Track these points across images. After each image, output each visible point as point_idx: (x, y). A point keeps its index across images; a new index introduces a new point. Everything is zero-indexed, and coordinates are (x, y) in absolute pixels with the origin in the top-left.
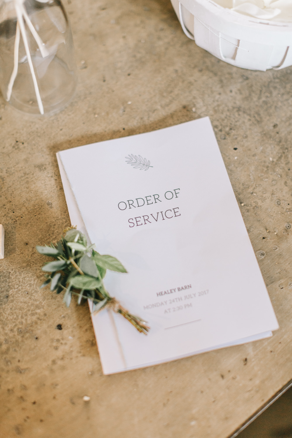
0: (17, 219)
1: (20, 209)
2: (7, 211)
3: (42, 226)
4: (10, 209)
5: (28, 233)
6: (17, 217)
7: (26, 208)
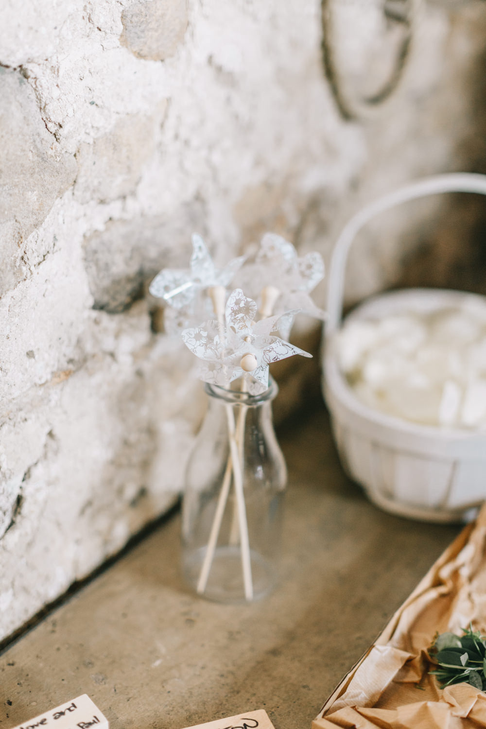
0: (273, 710)
1: (271, 699)
2: (255, 704)
3: (309, 711)
4: (259, 702)
5: (294, 722)
6: (272, 708)
7: (279, 697)
